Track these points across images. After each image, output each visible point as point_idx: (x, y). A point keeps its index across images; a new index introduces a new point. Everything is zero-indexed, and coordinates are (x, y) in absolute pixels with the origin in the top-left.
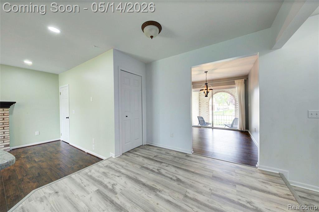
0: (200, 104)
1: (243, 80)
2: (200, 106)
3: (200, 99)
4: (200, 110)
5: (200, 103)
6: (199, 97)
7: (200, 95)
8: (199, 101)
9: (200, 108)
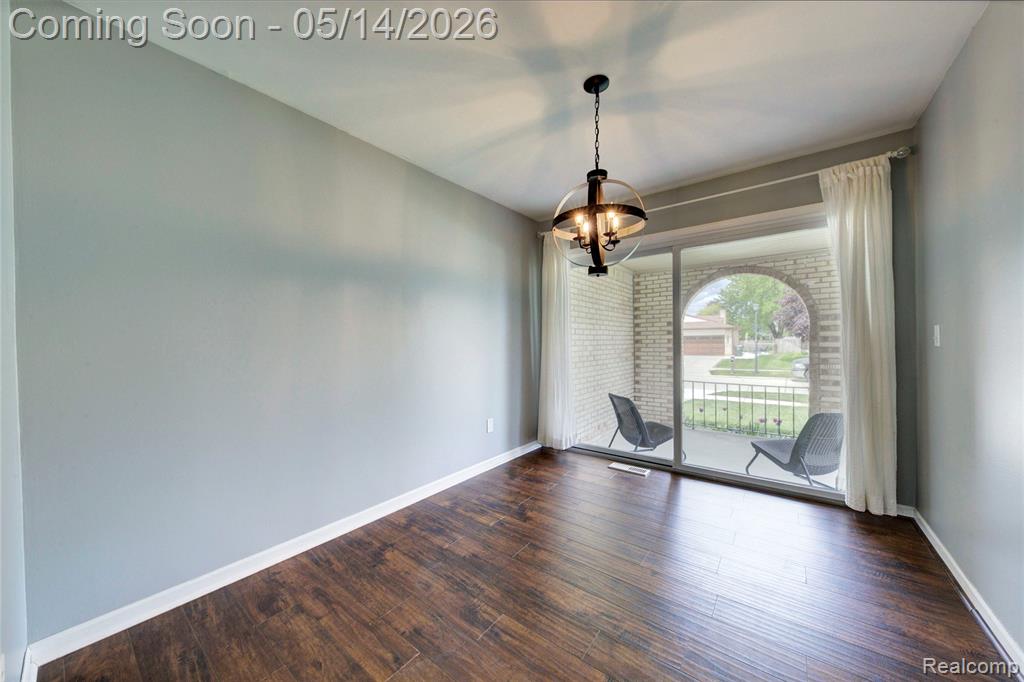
0: (639, 333)
1: (883, 160)
2: (636, 342)
3: (636, 309)
4: (637, 358)
5: (637, 325)
6: (635, 300)
7: (638, 292)
8: (635, 317)
9: (639, 350)
